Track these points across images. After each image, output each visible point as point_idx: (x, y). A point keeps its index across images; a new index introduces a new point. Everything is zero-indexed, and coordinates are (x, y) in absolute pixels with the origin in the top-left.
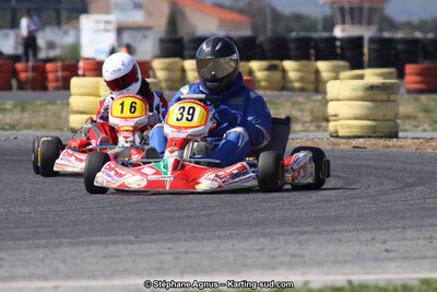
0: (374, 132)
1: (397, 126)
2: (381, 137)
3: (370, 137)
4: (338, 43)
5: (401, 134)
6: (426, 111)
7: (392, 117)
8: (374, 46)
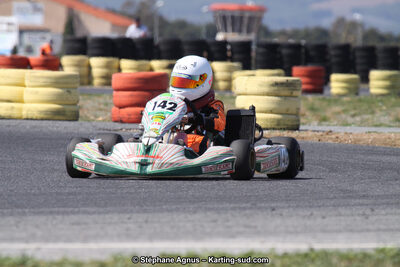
0: (278, 125)
1: (299, 121)
2: (284, 129)
3: (274, 129)
4: (229, 47)
5: (301, 127)
6: (312, 109)
7: (294, 112)
8: (261, 50)
